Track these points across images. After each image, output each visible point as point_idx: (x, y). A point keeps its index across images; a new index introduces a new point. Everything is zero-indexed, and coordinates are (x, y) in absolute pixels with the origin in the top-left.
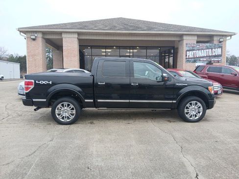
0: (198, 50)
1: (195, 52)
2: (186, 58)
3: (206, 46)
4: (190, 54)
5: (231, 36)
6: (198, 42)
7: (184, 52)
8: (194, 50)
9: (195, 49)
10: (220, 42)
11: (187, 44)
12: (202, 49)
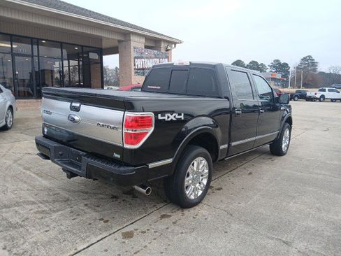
0: (147, 58)
1: (143, 60)
2: (135, 69)
3: (154, 54)
4: (139, 63)
5: (175, 44)
6: (146, 47)
7: (133, 60)
8: (142, 58)
9: (144, 56)
10: (167, 50)
11: (135, 48)
12: (151, 58)
